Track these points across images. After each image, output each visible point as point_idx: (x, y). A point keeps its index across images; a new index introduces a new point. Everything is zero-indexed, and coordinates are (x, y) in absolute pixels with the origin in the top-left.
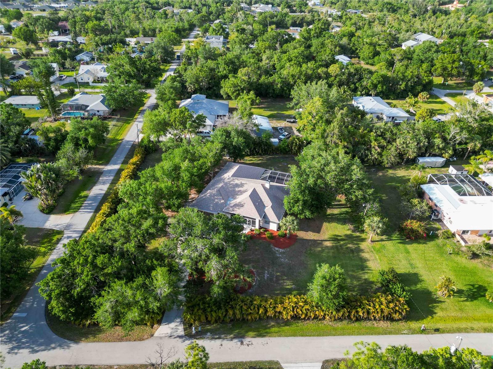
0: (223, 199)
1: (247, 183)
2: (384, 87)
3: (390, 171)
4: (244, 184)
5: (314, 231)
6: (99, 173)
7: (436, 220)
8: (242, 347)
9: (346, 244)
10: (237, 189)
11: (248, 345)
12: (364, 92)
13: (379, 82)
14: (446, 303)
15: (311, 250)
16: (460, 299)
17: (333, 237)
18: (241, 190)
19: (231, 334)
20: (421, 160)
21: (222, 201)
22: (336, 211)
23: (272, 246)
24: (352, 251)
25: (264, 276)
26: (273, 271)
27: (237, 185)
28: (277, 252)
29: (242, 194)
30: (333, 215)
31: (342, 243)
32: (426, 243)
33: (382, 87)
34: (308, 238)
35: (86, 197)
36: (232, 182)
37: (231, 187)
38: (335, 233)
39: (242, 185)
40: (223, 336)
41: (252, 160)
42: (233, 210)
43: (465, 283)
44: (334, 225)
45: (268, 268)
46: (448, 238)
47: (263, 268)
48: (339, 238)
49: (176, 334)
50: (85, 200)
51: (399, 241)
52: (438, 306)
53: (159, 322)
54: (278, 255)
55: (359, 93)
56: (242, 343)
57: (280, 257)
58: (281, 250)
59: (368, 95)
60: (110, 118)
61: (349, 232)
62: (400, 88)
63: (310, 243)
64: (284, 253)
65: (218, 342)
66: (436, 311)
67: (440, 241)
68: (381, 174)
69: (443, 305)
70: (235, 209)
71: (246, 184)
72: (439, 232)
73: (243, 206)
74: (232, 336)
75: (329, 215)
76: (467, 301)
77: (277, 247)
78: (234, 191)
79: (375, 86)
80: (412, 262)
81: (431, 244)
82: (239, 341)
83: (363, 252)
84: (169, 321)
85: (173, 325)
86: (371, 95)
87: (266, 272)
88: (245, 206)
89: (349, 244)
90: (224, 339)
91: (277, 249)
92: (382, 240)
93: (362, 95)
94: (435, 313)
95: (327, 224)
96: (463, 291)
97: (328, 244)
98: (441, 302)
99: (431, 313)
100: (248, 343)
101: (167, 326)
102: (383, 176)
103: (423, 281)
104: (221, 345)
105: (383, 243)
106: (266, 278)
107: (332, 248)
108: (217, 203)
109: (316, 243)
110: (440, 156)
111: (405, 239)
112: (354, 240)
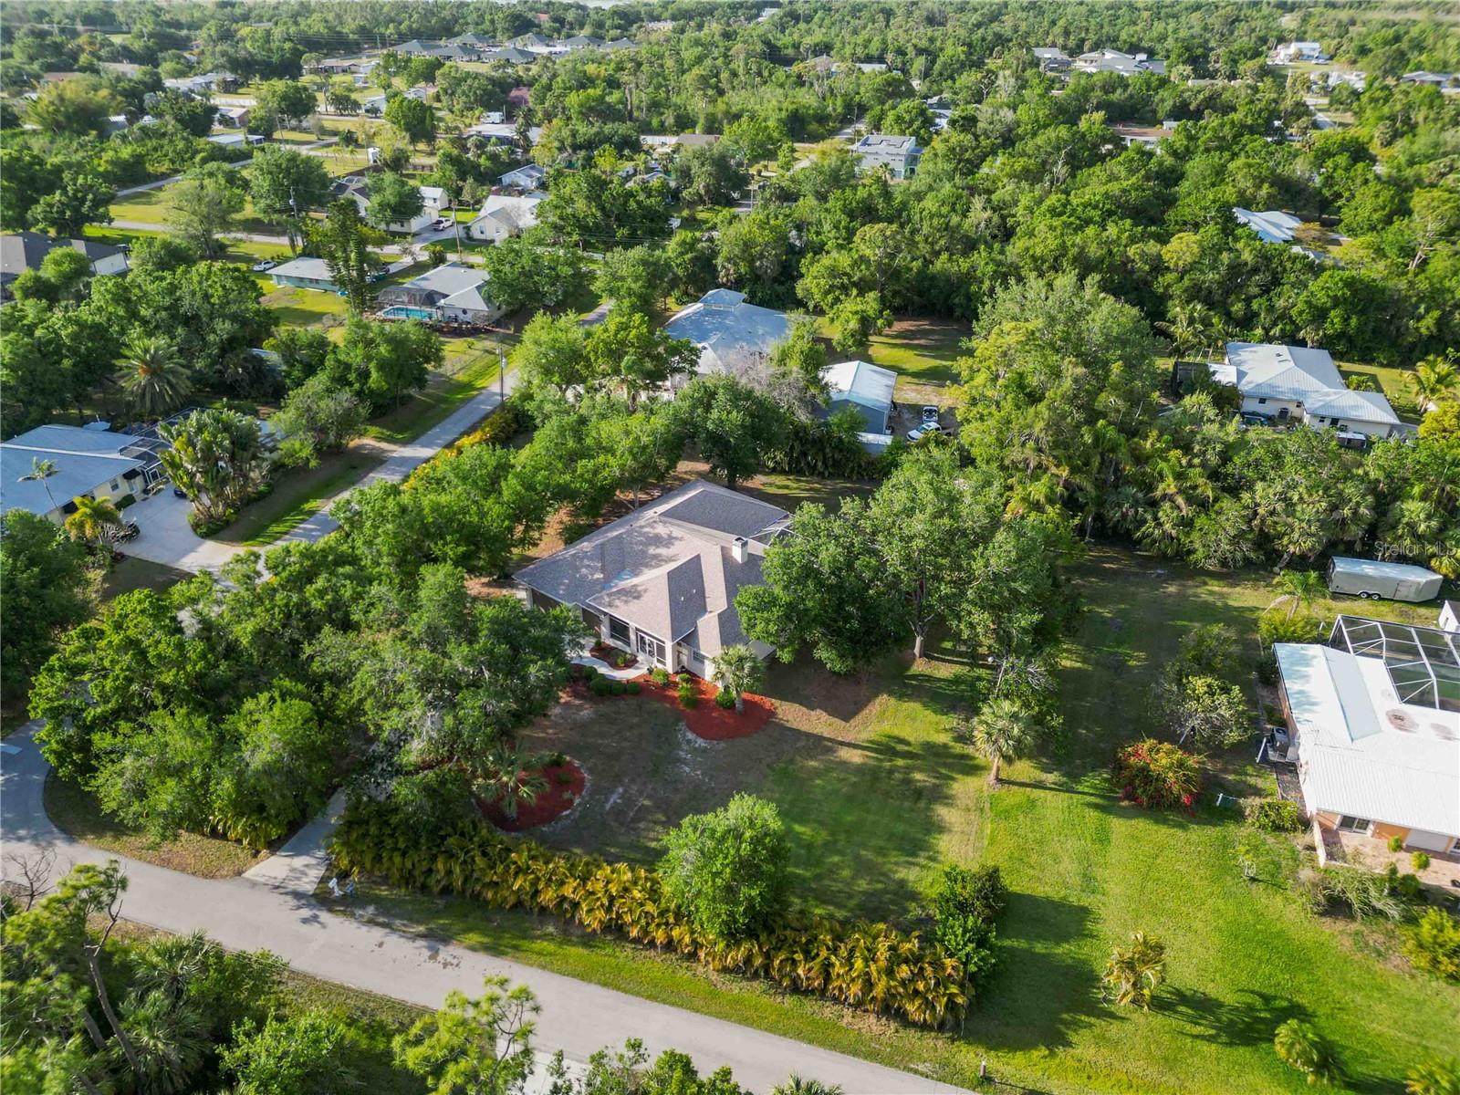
0: (603, 570)
2: (1354, 321)
3: (1215, 586)
4: (676, 538)
5: (833, 712)
6: (375, 461)
7: (1274, 765)
8: (430, 964)
9: (909, 769)
10: (652, 551)
11: (445, 965)
12: (1276, 331)
13: (1336, 302)
14: (1128, 1026)
15: (792, 761)
16: (1188, 1027)
17: (884, 740)
18: (660, 555)
19: (419, 922)
20: (1342, 566)
21: (599, 576)
22: (944, 671)
23: (682, 726)
24: (919, 794)
25: (607, 800)
26: (641, 792)
27: (657, 540)
28: (685, 747)
29: (655, 566)
30: (929, 678)
31: (900, 762)
32: (1183, 827)
33: (1346, 320)
34: (805, 727)
35: (312, 513)
36: (647, 529)
37: (641, 543)
38: (896, 732)
39: (670, 541)
40: (398, 922)
41: (787, 487)
42: (610, 605)
43: (1244, 981)
44: (914, 707)
45: (633, 781)
46: (1278, 828)
47: (618, 779)
48: (900, 747)
49: (292, 886)
50: (303, 521)
51: (1097, 801)
52: (1091, 1026)
53: (274, 846)
54: (681, 753)
55: (1259, 331)
56: (433, 957)
57: (680, 760)
58: (701, 742)
59: (1293, 340)
60: (487, 331)
61: (943, 738)
62: (1417, 329)
63: (801, 744)
64: (704, 751)
65: (378, 933)
66: (1073, 1038)
67: (1241, 833)
68: (1172, 589)
69: (1114, 1029)
70: (617, 602)
71: (681, 539)
72: (1250, 804)
73: (638, 597)
74: (422, 929)
75: (914, 677)
76: (1211, 1039)
77: (693, 730)
78: (644, 553)
79: (1319, 315)
80: (1098, 872)
81: (1200, 836)
82: (430, 948)
83: (948, 805)
84: (298, 852)
85: (300, 862)
86: (1302, 343)
87: (621, 790)
88: (645, 598)
89: (920, 770)
90: (394, 930)
91: (690, 736)
92: (1039, 785)
93: (1267, 339)
94: (1069, 1044)
95: (893, 701)
96: (1220, 1005)
97: (856, 757)
98: (1112, 1016)
99: (1054, 1039)
100: (450, 959)
101: (288, 860)
102: (1182, 596)
103: (1093, 937)
104: (381, 945)
105: (1037, 793)
106: (608, 806)
107: (859, 770)
108: (583, 577)
109: (818, 745)
110: (1422, 562)
111: (1120, 799)
112: (945, 765)
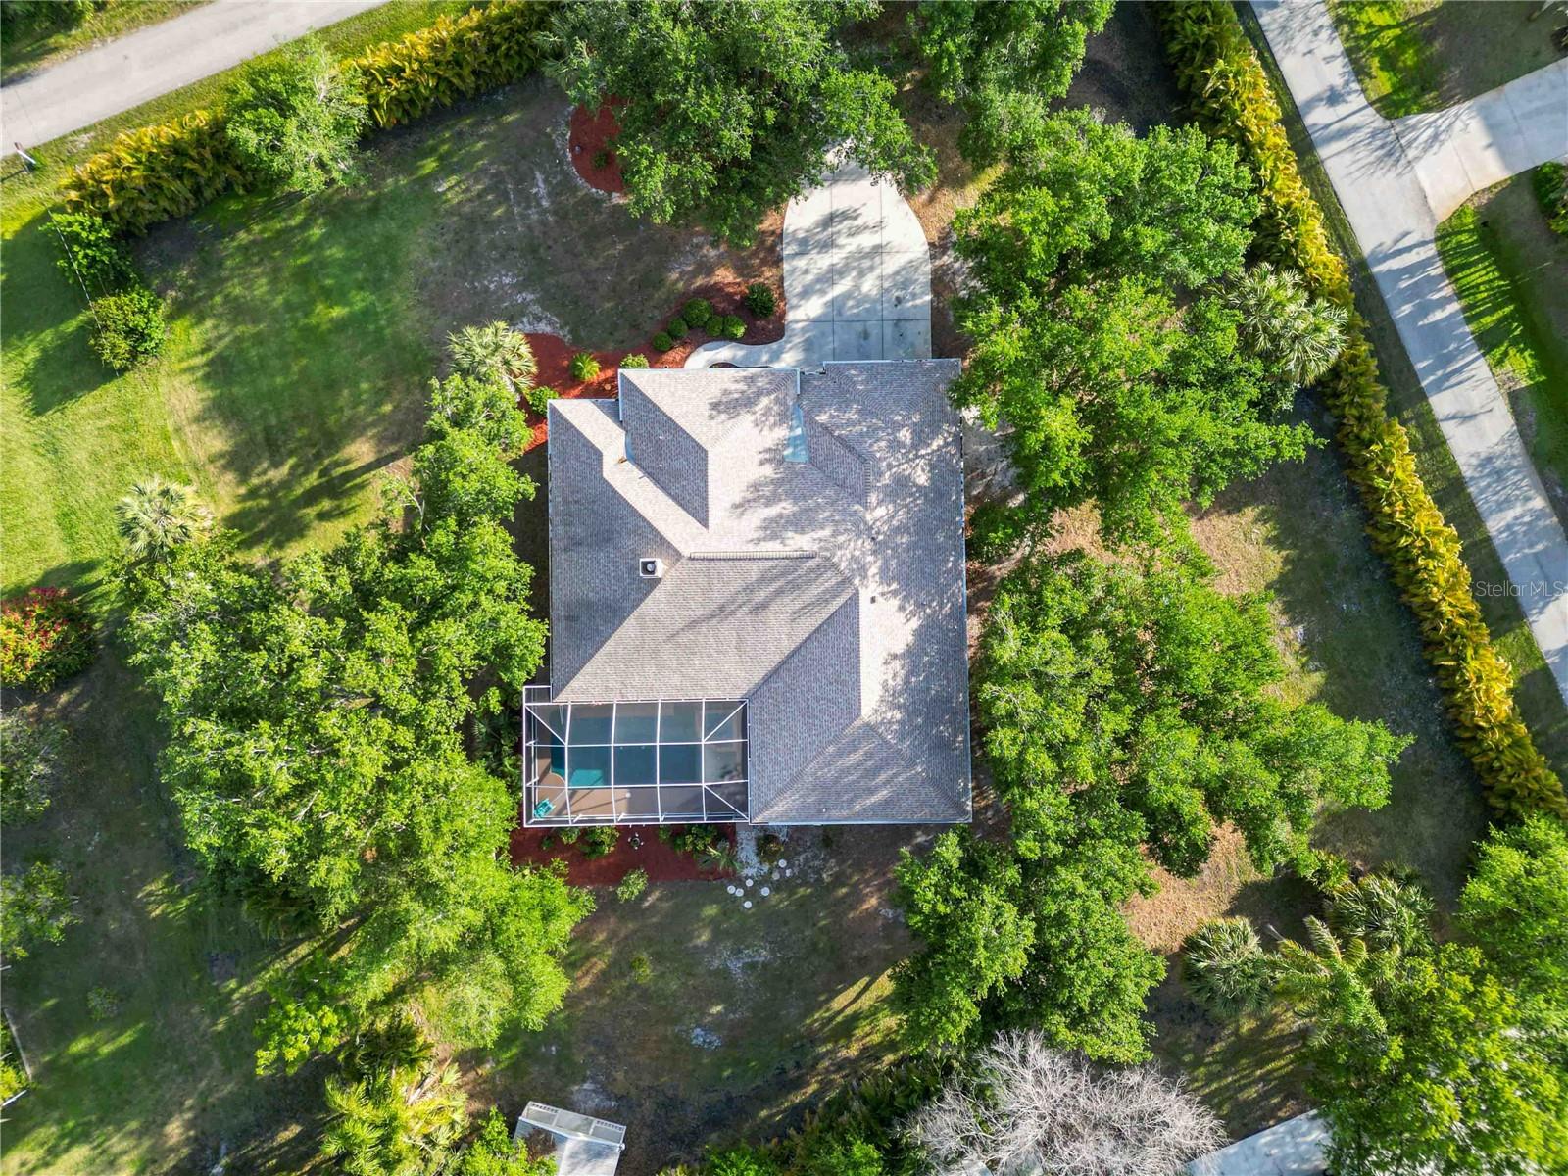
0: (826, 429)
1: (751, 547)
4: (765, 539)
10: (786, 507)
18: (767, 505)
21: (823, 418)
25: (545, 181)
26: (524, 216)
27: (799, 523)
28: (537, 309)
29: (755, 487)
36: (827, 532)
39: (773, 529)
45: (543, 223)
47: (562, 214)
54: (530, 297)
57: (521, 287)
83: (222, 455)
87: (545, 203)
106: (539, 177)
